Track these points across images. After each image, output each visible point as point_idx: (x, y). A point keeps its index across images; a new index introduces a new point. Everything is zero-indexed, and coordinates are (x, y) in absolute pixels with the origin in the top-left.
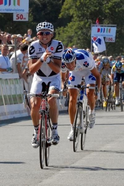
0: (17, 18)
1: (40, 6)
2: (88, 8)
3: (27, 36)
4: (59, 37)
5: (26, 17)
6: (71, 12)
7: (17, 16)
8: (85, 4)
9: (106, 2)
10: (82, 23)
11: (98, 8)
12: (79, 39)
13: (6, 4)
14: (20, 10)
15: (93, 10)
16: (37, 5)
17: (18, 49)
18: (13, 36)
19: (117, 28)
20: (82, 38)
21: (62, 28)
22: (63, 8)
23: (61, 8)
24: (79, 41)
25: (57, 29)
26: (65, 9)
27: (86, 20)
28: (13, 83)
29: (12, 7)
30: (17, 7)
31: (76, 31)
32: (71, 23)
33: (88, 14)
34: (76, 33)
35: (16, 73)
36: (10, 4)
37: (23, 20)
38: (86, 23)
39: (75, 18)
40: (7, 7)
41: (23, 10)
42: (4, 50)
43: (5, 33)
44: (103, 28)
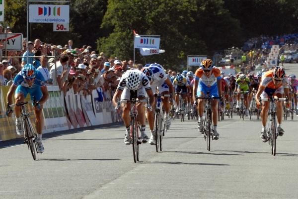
0: (57, 28)
1: (81, 16)
2: (130, 17)
3: (68, 47)
4: (100, 47)
5: (67, 28)
6: (113, 22)
7: (57, 27)
8: (128, 14)
9: (149, 11)
10: (124, 33)
11: (140, 18)
12: (121, 50)
13: (45, 14)
14: (61, 20)
15: (135, 20)
16: (78, 15)
17: (58, 60)
18: (52, 47)
19: (161, 38)
20: (125, 49)
21: (103, 39)
22: (104, 18)
23: (103, 17)
24: (121, 53)
25: (99, 39)
26: (106, 19)
27: (128, 30)
28: (53, 96)
29: (52, 17)
30: (57, 17)
31: (118, 41)
32: (113, 33)
33: (131, 23)
34: (118, 44)
35: (56, 85)
36: (50, 14)
37: (63, 30)
38: (128, 34)
39: (117, 28)
40: (47, 17)
41: (64, 21)
42: (43, 61)
43: (45, 44)
44: (146, 38)
